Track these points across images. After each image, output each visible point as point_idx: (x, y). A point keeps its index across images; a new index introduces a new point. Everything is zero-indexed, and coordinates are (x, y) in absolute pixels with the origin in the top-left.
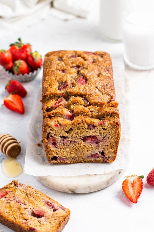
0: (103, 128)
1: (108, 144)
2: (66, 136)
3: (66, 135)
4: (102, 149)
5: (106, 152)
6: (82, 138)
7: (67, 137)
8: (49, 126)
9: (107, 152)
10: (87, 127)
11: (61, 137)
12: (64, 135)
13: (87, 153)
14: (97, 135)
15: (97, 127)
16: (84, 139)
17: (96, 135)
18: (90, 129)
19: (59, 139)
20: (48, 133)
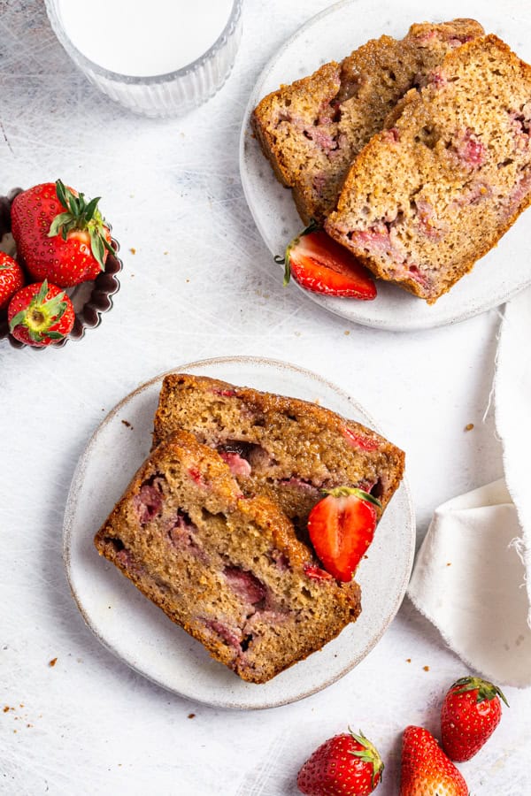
0: (307, 589)
1: (282, 633)
2: (193, 520)
3: (196, 517)
4: (255, 628)
5: (259, 644)
6: (228, 564)
7: (195, 526)
8: (175, 459)
9: (259, 647)
10: (265, 548)
11: (180, 512)
12: (192, 514)
13: (210, 606)
14: (275, 591)
15: (292, 572)
16: (233, 570)
17: (271, 590)
18: (272, 561)
19: (169, 513)
20: (158, 472)
